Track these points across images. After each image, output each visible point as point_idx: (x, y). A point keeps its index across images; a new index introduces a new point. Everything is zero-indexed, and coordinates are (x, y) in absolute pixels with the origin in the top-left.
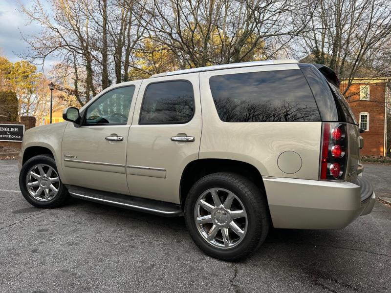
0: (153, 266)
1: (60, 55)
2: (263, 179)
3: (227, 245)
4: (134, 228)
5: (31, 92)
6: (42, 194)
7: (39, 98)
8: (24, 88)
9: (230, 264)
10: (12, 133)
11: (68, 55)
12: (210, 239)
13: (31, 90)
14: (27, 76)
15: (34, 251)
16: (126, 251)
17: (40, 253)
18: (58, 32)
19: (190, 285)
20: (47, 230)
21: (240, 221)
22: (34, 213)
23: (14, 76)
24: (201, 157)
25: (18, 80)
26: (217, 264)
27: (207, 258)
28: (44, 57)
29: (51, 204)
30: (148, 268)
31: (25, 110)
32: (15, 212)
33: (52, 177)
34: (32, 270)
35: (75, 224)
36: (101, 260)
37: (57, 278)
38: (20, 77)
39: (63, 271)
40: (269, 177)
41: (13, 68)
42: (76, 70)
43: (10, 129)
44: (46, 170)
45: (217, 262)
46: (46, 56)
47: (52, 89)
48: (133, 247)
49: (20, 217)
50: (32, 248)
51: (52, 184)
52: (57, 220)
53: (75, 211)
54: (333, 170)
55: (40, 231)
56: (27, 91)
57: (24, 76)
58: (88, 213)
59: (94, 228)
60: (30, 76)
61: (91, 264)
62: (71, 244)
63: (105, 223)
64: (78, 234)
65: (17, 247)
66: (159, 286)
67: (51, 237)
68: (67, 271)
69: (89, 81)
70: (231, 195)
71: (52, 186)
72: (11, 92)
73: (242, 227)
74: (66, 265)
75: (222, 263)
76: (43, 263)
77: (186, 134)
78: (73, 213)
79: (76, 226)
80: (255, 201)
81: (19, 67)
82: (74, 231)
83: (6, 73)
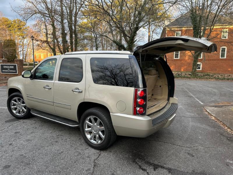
0: (62, 152)
1: (36, 18)
2: (111, 114)
3: (97, 142)
4: (61, 131)
5: (24, 38)
6: (19, 112)
7: (29, 41)
8: (19, 36)
9: (98, 151)
10: (11, 69)
11: (41, 17)
12: (91, 139)
13: (23, 37)
14: (21, 28)
15: (10, 144)
16: (53, 144)
17: (13, 145)
18: (33, 4)
19: (75, 162)
20: (19, 132)
21: (103, 132)
22: (15, 122)
23: (13, 29)
24: (85, 101)
25: (16, 31)
26: (93, 151)
27: (90, 148)
28: (26, 21)
29: (24, 117)
30: (60, 153)
31: (21, 49)
32: (6, 122)
33: (23, 104)
34: (7, 155)
35: (33, 129)
36: (39, 149)
37: (17, 158)
38: (16, 29)
39: (21, 155)
40: (112, 113)
41: (12, 24)
42: (46, 27)
43: (9, 67)
44: (19, 100)
45: (93, 150)
46: (27, 20)
47: (33, 40)
48: (57, 142)
49: (8, 124)
50: (10, 143)
51: (24, 107)
52: (25, 127)
53: (35, 120)
54: (139, 111)
55: (16, 133)
56: (21, 37)
57: (19, 29)
58: (42, 122)
59: (41, 131)
60: (22, 28)
61: (34, 152)
62: (28, 140)
63: (48, 128)
64: (33, 135)
65: (3, 143)
66: (60, 163)
67: (20, 136)
68: (22, 155)
69: (54, 34)
70: (99, 120)
71: (23, 108)
72: (11, 40)
73: (103, 134)
74: (23, 152)
75: (95, 150)
76: (13, 151)
77: (78, 88)
78: (34, 122)
79: (33, 130)
80: (108, 123)
81: (15, 23)
82: (32, 133)
83: (8, 27)
